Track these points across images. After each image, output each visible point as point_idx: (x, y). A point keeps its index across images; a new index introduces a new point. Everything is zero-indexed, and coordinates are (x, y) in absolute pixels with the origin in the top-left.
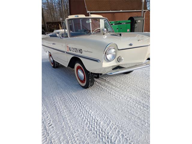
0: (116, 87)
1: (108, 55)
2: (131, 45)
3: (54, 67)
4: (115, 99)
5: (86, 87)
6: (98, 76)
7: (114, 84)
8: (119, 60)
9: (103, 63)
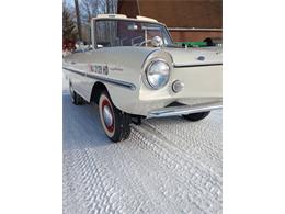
0: (171, 143)
1: (151, 74)
2: (201, 58)
3: (75, 103)
4: (164, 167)
5: (115, 140)
6: (139, 120)
7: (169, 139)
8: (175, 88)
9: (141, 92)
